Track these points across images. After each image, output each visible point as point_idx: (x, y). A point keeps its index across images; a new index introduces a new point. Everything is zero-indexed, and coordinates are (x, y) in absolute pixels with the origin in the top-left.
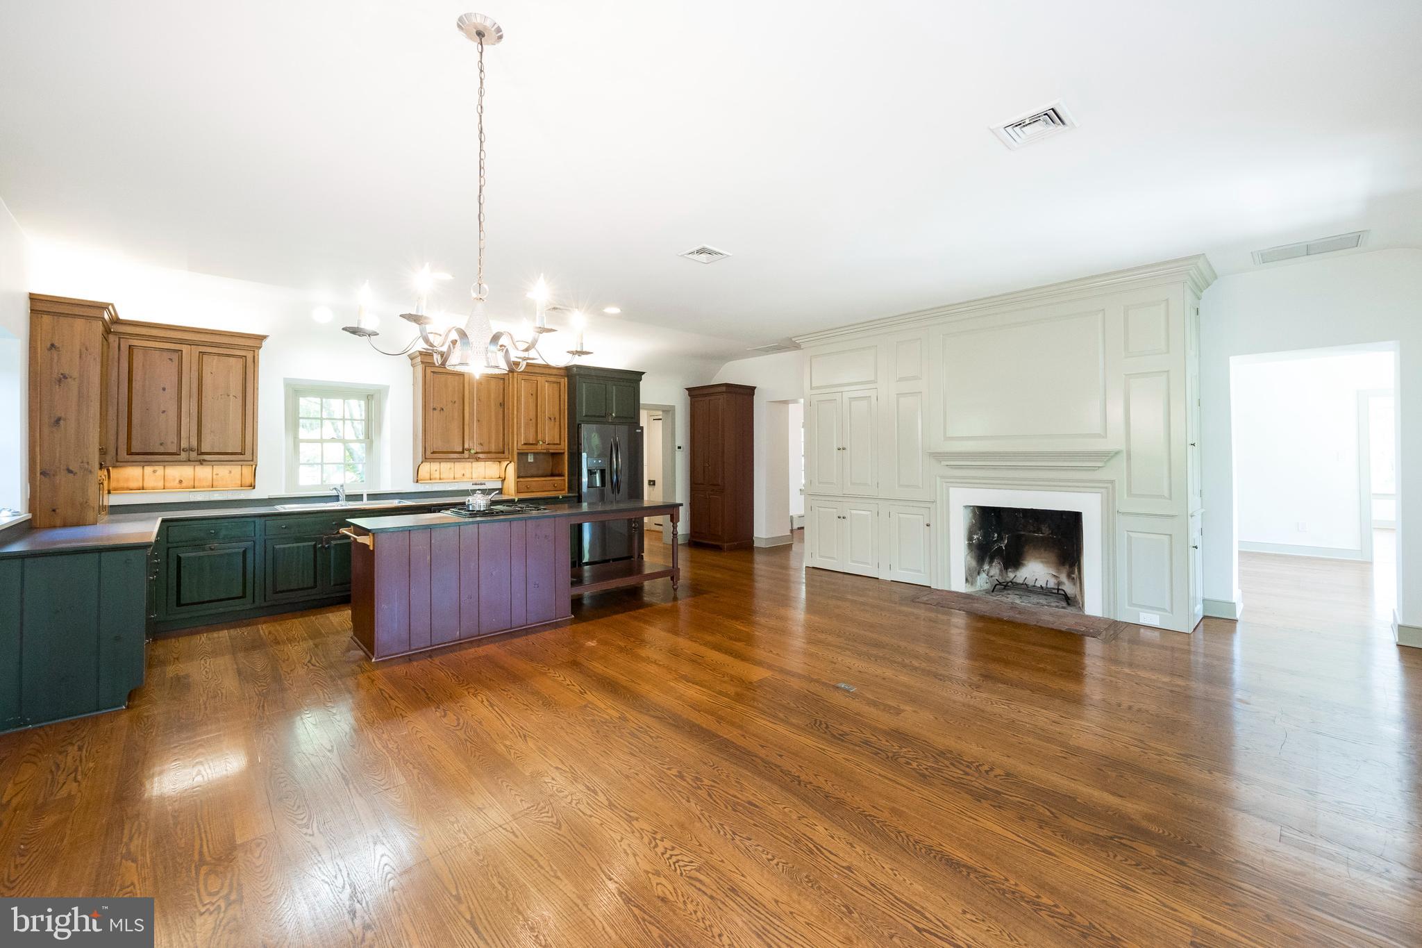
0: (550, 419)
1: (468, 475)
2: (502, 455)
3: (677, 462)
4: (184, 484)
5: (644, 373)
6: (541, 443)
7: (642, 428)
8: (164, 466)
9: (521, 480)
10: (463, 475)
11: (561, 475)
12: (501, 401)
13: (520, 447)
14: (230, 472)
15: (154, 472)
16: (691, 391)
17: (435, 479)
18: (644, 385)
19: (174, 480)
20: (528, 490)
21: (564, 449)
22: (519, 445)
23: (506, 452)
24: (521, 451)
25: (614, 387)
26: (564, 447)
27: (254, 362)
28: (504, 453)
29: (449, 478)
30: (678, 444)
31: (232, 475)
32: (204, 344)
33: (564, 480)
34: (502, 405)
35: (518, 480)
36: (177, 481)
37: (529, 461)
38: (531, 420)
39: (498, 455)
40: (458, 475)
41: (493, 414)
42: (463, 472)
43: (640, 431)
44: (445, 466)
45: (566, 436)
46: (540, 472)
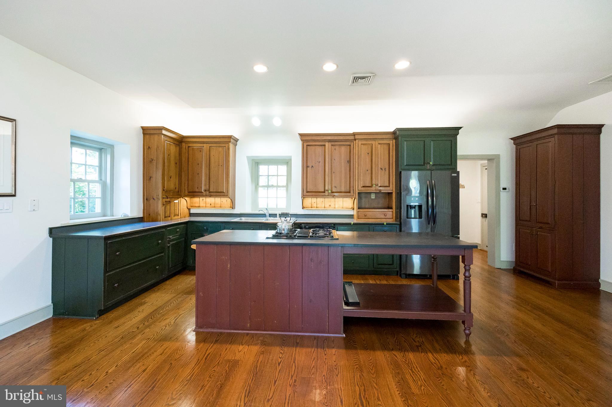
0: (382, 169)
1: (333, 206)
2: (349, 194)
3: (501, 202)
4: (212, 205)
5: (461, 128)
6: (374, 186)
7: (458, 173)
8: (200, 197)
9: (361, 210)
10: (330, 206)
11: (391, 208)
12: (348, 159)
13: (360, 188)
14: (227, 201)
15: (203, 200)
16: (515, 140)
17: (314, 207)
18: (460, 138)
19: (209, 204)
20: (365, 217)
21: (393, 190)
22: (360, 187)
23: (352, 192)
24: (360, 192)
25: (432, 143)
26: (392, 189)
27: (228, 149)
28: (350, 193)
29: (321, 208)
30: (503, 185)
31: (227, 202)
32: (211, 143)
33: (393, 212)
34: (349, 162)
35: (359, 210)
36: (210, 204)
37: (372, 198)
38: (367, 170)
39: (347, 193)
40: (327, 206)
41: (343, 168)
42: (330, 204)
43: (456, 175)
44: (320, 200)
45: (394, 181)
46: (380, 206)
